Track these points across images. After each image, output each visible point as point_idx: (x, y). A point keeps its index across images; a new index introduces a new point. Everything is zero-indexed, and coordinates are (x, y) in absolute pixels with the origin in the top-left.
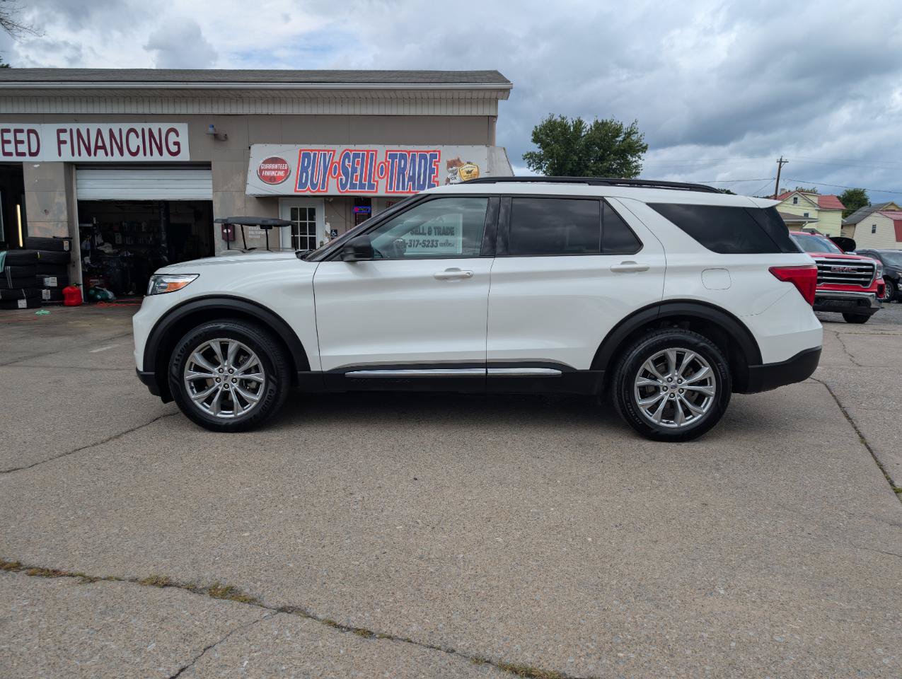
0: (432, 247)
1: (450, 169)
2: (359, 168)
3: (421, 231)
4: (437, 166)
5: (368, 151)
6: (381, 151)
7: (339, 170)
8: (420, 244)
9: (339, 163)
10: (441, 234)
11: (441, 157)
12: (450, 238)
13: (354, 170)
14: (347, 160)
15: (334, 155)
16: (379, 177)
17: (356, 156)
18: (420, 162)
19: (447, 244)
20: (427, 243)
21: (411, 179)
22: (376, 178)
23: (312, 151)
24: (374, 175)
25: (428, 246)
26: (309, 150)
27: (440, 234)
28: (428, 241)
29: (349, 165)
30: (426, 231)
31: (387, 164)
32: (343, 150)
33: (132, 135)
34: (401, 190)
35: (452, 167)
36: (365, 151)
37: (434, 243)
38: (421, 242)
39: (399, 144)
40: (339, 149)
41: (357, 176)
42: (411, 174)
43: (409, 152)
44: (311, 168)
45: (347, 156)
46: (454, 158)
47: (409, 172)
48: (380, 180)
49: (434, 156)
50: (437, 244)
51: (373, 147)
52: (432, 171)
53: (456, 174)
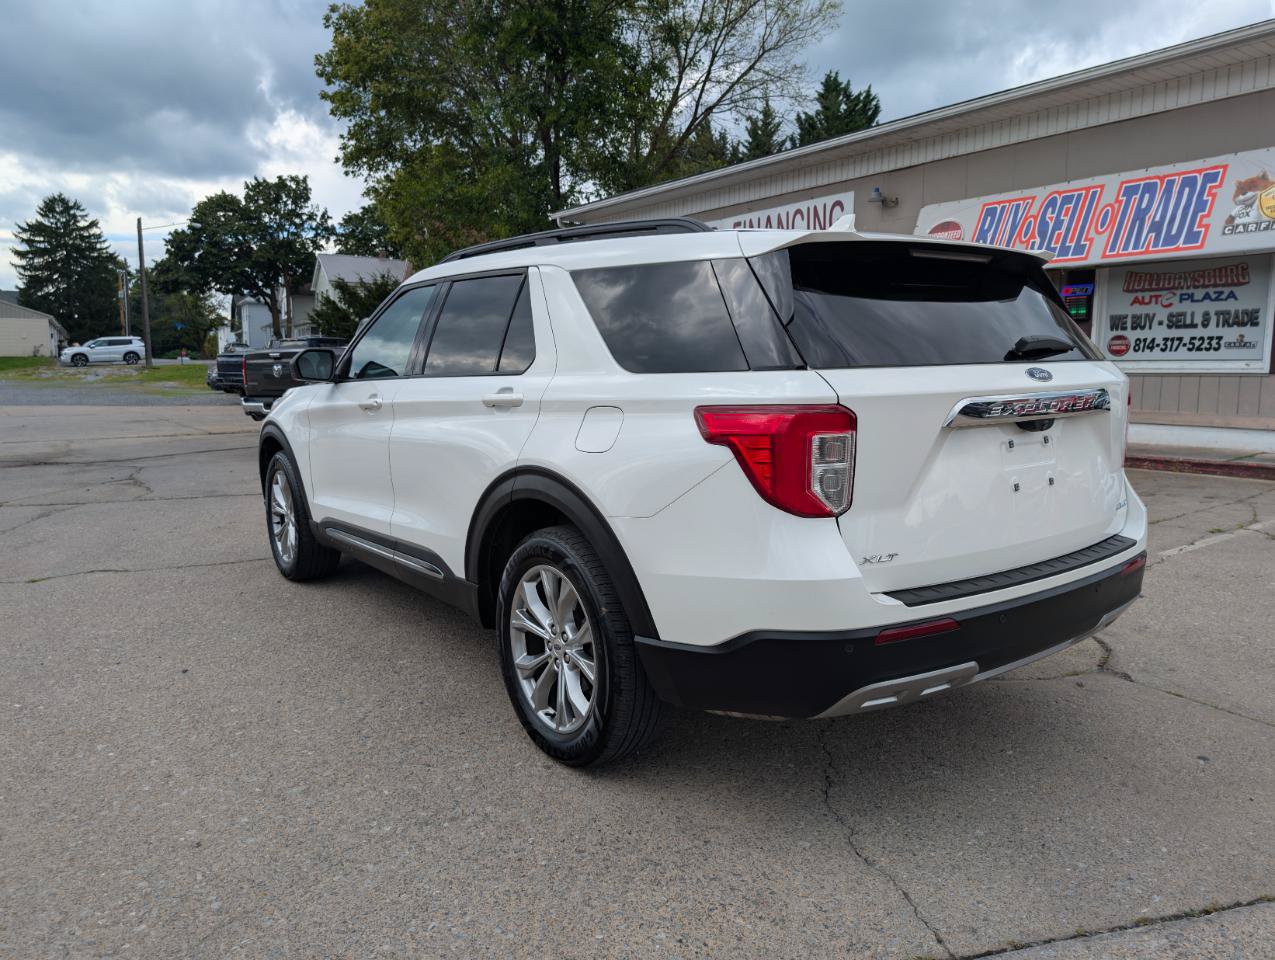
0: (1207, 349)
1: (1241, 197)
2: (1066, 220)
3: (1188, 321)
4: (1214, 196)
5: (1087, 189)
6: (1111, 185)
7: (1034, 229)
8: (1185, 345)
9: (1035, 218)
10: (1230, 326)
11: (1226, 181)
12: (1249, 332)
13: (1058, 224)
14: (1050, 209)
15: (1031, 206)
16: (1097, 232)
17: (1067, 200)
18: (1181, 193)
19: (1242, 344)
20: (1197, 343)
21: (1156, 227)
22: (1092, 234)
23: (999, 203)
24: (1090, 228)
25: (1199, 349)
26: (994, 203)
27: (1226, 323)
28: (1202, 339)
29: (1051, 219)
30: (1198, 320)
31: (1116, 206)
32: (1048, 193)
33: (798, 216)
34: (1130, 250)
35: (1244, 194)
36: (1082, 189)
37: (1214, 342)
38: (1186, 340)
39: (1147, 167)
40: (1042, 193)
41: (1059, 235)
42: (1157, 219)
43: (1162, 179)
44: (992, 232)
45: (1052, 203)
46: (1254, 173)
47: (1154, 214)
48: (1096, 237)
49: (1210, 178)
50: (1218, 343)
51: (1098, 180)
52: (1201, 206)
53: (1251, 205)
